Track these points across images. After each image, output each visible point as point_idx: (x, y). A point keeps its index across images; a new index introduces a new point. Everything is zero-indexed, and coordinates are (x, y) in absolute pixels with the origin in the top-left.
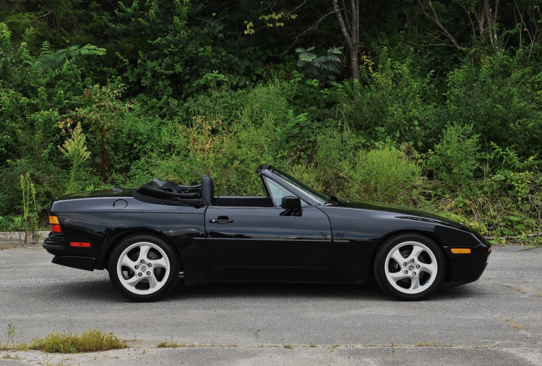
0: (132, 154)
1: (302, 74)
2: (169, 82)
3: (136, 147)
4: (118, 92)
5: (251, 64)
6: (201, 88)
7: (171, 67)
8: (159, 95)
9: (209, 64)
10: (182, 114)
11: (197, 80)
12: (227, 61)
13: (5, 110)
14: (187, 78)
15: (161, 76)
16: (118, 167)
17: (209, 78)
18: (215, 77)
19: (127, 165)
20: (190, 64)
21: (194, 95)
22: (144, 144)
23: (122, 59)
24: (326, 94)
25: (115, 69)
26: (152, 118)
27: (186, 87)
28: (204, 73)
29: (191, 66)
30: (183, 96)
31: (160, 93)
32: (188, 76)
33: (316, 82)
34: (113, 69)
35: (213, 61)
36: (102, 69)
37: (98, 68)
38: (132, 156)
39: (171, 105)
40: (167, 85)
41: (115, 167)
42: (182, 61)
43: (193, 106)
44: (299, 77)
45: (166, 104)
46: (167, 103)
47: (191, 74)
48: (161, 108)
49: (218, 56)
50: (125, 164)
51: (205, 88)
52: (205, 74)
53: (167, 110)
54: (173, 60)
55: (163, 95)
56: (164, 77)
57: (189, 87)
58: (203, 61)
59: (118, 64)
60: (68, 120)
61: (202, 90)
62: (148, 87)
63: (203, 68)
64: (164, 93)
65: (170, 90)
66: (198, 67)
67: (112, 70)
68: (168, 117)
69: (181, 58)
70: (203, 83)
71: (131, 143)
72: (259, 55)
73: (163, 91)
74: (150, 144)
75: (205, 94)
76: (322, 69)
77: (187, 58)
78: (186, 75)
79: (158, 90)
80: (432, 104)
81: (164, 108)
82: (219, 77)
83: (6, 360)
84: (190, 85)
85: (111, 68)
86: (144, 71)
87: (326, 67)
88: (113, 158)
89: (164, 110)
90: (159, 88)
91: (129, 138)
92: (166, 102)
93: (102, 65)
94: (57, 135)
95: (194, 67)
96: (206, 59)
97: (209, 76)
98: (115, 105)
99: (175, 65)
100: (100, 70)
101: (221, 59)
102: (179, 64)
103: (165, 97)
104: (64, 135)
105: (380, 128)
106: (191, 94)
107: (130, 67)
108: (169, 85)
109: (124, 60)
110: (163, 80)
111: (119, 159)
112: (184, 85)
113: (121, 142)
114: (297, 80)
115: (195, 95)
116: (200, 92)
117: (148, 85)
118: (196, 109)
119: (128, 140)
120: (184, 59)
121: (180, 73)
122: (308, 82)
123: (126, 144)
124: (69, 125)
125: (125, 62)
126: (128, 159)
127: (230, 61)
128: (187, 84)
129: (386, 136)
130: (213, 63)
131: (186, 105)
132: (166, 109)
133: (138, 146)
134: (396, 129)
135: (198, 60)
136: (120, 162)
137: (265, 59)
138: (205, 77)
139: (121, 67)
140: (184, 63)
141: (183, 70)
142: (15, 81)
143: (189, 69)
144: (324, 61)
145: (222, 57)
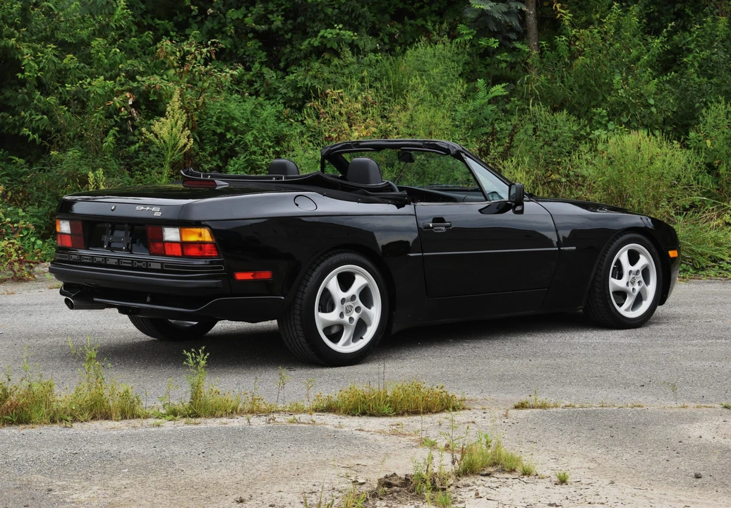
0: (224, 148)
1: (472, 30)
2: (260, 44)
3: (231, 138)
4: (208, 51)
5: (375, 18)
6: (311, 53)
7: (262, 19)
8: (247, 62)
9: (323, 15)
10: (285, 91)
11: (305, 40)
12: (348, 11)
13: (29, 76)
14: (288, 36)
15: (246, 34)
16: (206, 167)
17: (330, 36)
18: (338, 34)
19: (218, 165)
20: (292, 15)
21: (301, 62)
22: (243, 133)
23: (189, 7)
24: (506, 61)
25: (171, 23)
26: (239, 96)
27: (287, 50)
28: (316, 29)
29: (295, 19)
30: (282, 65)
31: (248, 59)
32: (290, 35)
33: (495, 42)
34: (170, 22)
35: (329, 11)
36: (150, 22)
37: (143, 20)
38: (223, 152)
39: (267, 77)
40: (257, 47)
41: (200, 168)
42: (280, 10)
43: (305, 79)
44: (467, 34)
45: (259, 77)
46: (259, 75)
47: (293, 31)
48: (251, 83)
49: (333, 5)
50: (215, 164)
51: (318, 52)
52: (319, 32)
53: (261, 85)
54: (266, 9)
55: (253, 62)
56: (250, 35)
57: (291, 52)
58: (315, 10)
59: (176, 14)
60: (128, 95)
61: (313, 56)
62: (227, 51)
63: (314, 22)
64: (255, 59)
65: (263, 55)
66: (305, 21)
67: (168, 25)
68: (263, 95)
69: (279, 5)
70: (316, 44)
71: (221, 133)
72: (383, 6)
73: (253, 57)
74: (252, 134)
75: (320, 61)
76: (503, 22)
77: (289, 6)
78: (287, 32)
79: (244, 54)
80: (669, 74)
81: (256, 82)
82: (344, 35)
83: (292, 425)
84: (293, 48)
85: (167, 21)
86: (220, 26)
87: (508, 20)
88: (198, 154)
89: (256, 85)
90: (245, 51)
91: (218, 124)
92: (257, 73)
93: (149, 16)
94: (115, 116)
95: (299, 20)
96: (319, 8)
97: (328, 33)
98: (210, 69)
99: (270, 16)
100: (148, 23)
101: (339, 8)
102: (275, 15)
103: (257, 65)
104: (126, 117)
105: (599, 110)
106: (296, 62)
107: (199, 19)
108: (260, 48)
109: (192, 7)
110: (250, 39)
111: (205, 156)
112: (283, 49)
113: (207, 130)
114: (467, 38)
115: (303, 62)
116: (310, 58)
117: (229, 46)
118: (310, 84)
119: (217, 128)
120: (283, 7)
121: (278, 29)
122: (483, 42)
123: (214, 133)
124: (130, 103)
125: (193, 10)
126: (217, 156)
127: (353, 11)
128: (288, 46)
129: (608, 121)
130: (330, 13)
131: (292, 77)
132: (259, 84)
133: (233, 137)
134: (623, 110)
135: (306, 9)
136: (207, 160)
137: (393, 13)
138: (320, 34)
139: (180, 20)
140: (283, 13)
141: (282, 23)
142: (42, 32)
143: (290, 24)
144: (506, 10)
145: (340, 6)
